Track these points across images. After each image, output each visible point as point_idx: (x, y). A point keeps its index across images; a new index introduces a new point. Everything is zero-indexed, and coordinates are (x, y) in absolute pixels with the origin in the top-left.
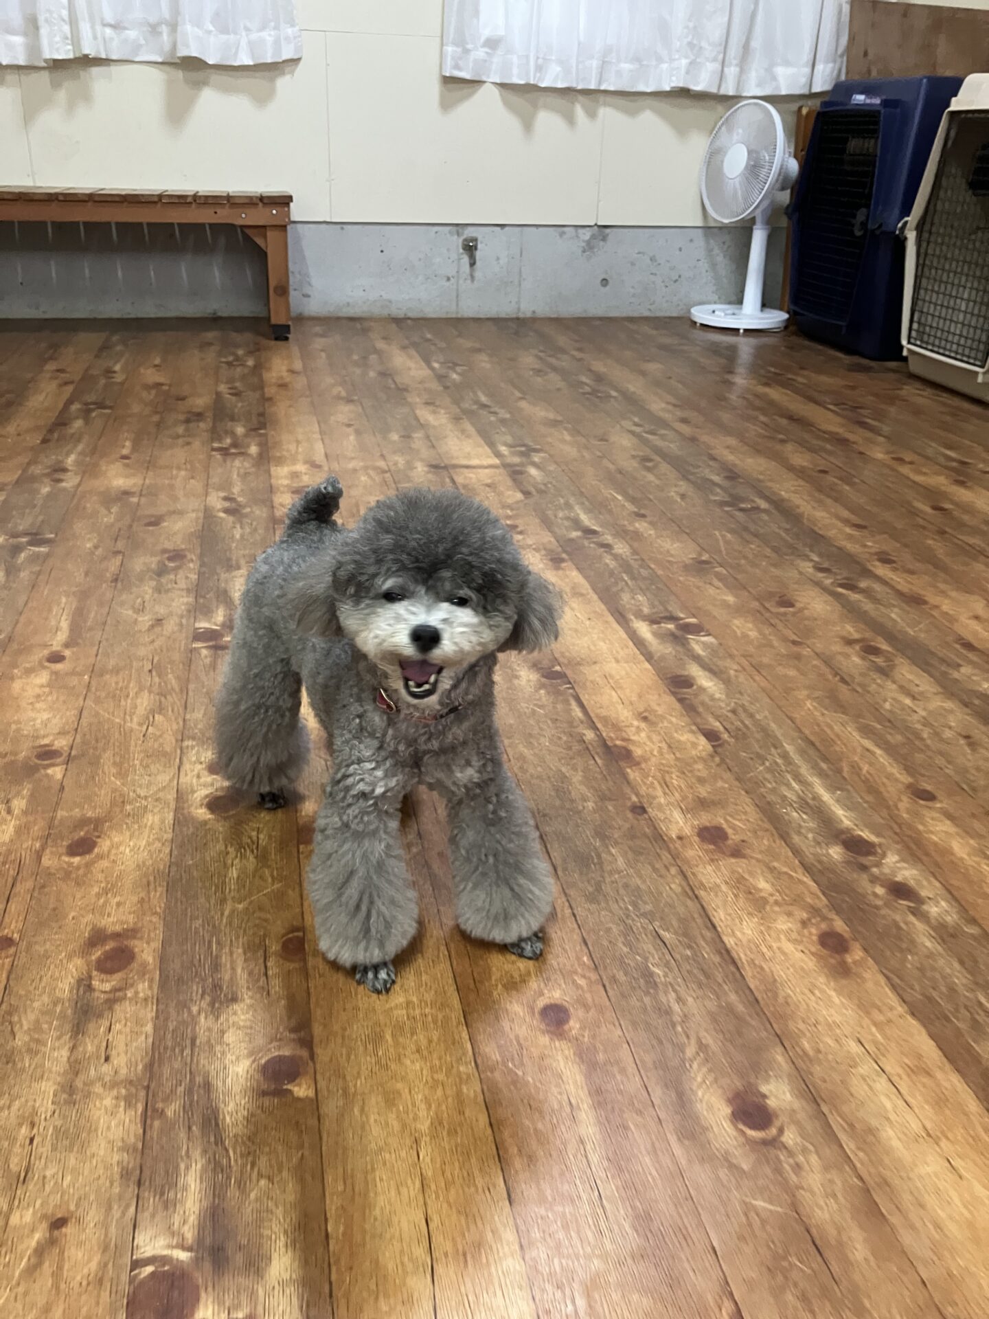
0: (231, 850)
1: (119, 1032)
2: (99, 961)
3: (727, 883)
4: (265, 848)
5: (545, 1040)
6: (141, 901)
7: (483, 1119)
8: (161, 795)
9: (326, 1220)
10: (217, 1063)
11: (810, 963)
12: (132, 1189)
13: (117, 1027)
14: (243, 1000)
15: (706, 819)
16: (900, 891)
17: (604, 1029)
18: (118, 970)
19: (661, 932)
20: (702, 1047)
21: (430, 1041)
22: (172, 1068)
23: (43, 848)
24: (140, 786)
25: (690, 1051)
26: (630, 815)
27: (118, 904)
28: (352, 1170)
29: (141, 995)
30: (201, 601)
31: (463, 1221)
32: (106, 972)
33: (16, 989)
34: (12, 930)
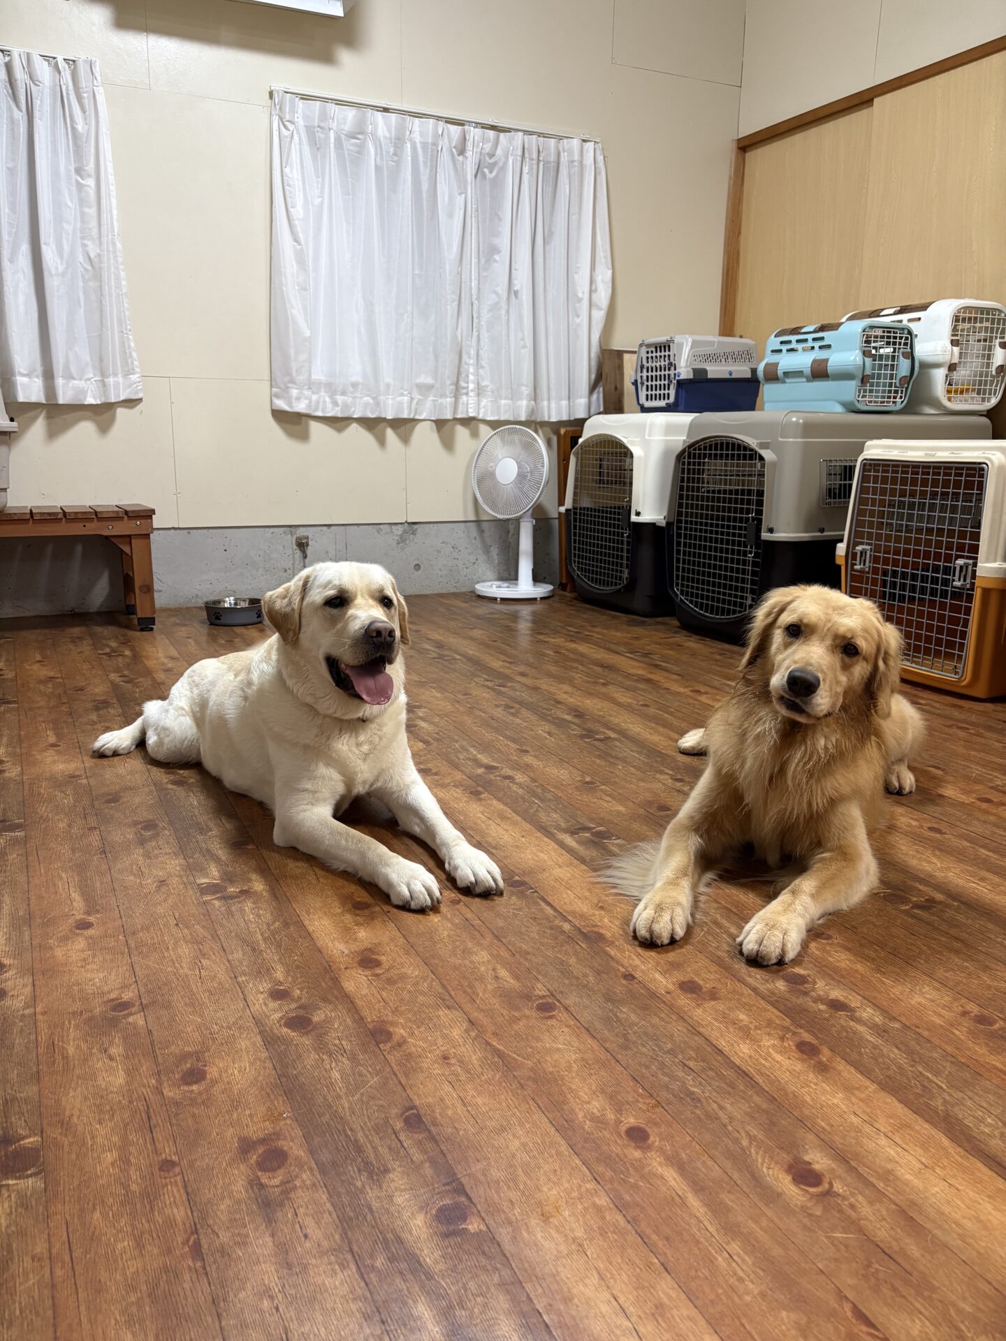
0: (325, 1057)
1: (305, 1214)
2: (258, 1163)
3: (716, 1020)
4: (351, 1051)
5: (637, 1154)
6: (269, 1109)
7: (621, 1219)
8: (241, 1023)
9: (540, 1315)
10: (398, 1221)
11: (799, 1066)
12: (379, 1327)
13: (301, 1211)
14: (393, 1169)
15: (679, 976)
16: (837, 1005)
17: (677, 1138)
18: (279, 1167)
19: (687, 1063)
20: (752, 1138)
21: (555, 1171)
22: (363, 1233)
23: (159, 1082)
24: (219, 1019)
25: (745, 1143)
26: (624, 982)
27: (251, 1116)
28: (543, 1276)
29: (308, 1182)
30: (191, 860)
31: (641, 1294)
32: (269, 1171)
33: (197, 1200)
34: (168, 1152)
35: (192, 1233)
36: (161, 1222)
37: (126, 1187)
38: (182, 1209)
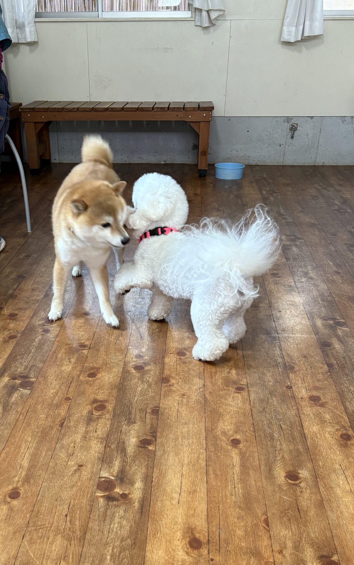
0: (140, 382)
2: (95, 407)
3: (314, 414)
4: (151, 382)
6: (109, 393)
7: (204, 463)
8: (119, 362)
9: (153, 478)
10: (127, 438)
12: (100, 462)
13: (99, 425)
14: (137, 423)
15: (314, 393)
17: (251, 448)
18: (101, 410)
19: (282, 425)
20: (283, 458)
21: (193, 442)
22: (114, 437)
23: (80, 374)
24: (113, 359)
25: (278, 458)
26: (285, 388)
27: (102, 393)
28: (162, 468)
29: (107, 418)
31: (192, 485)
32: (97, 410)
33: (71, 411)
34: (70, 396)
35: (63, 420)
36: (56, 413)
37: (52, 401)
38: (65, 412)
